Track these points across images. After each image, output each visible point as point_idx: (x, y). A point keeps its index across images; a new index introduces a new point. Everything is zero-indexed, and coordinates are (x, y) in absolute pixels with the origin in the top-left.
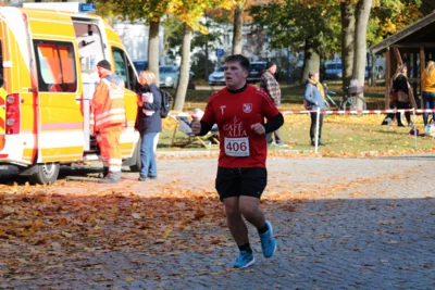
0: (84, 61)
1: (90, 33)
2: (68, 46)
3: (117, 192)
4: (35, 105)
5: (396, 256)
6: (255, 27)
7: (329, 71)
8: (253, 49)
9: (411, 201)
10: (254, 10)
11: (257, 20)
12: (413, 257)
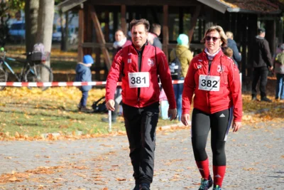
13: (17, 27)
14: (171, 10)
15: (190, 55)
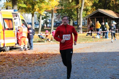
0: (15, 23)
1: (16, 16)
2: (11, 20)
3: (23, 53)
4: (4, 33)
5: (85, 66)
6: (57, 14)
7: (75, 24)
8: (58, 19)
9: (90, 53)
10: (57, 10)
11: (58, 12)
13: (76, 23)
14: (104, 18)
15: (108, 26)
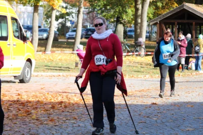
6: (90, 10)
11: (92, 6)
12: (162, 131)
